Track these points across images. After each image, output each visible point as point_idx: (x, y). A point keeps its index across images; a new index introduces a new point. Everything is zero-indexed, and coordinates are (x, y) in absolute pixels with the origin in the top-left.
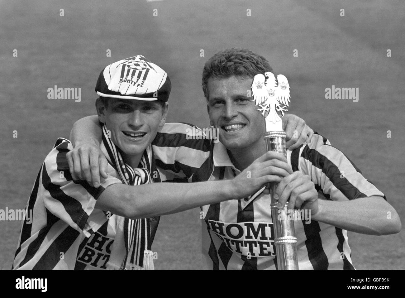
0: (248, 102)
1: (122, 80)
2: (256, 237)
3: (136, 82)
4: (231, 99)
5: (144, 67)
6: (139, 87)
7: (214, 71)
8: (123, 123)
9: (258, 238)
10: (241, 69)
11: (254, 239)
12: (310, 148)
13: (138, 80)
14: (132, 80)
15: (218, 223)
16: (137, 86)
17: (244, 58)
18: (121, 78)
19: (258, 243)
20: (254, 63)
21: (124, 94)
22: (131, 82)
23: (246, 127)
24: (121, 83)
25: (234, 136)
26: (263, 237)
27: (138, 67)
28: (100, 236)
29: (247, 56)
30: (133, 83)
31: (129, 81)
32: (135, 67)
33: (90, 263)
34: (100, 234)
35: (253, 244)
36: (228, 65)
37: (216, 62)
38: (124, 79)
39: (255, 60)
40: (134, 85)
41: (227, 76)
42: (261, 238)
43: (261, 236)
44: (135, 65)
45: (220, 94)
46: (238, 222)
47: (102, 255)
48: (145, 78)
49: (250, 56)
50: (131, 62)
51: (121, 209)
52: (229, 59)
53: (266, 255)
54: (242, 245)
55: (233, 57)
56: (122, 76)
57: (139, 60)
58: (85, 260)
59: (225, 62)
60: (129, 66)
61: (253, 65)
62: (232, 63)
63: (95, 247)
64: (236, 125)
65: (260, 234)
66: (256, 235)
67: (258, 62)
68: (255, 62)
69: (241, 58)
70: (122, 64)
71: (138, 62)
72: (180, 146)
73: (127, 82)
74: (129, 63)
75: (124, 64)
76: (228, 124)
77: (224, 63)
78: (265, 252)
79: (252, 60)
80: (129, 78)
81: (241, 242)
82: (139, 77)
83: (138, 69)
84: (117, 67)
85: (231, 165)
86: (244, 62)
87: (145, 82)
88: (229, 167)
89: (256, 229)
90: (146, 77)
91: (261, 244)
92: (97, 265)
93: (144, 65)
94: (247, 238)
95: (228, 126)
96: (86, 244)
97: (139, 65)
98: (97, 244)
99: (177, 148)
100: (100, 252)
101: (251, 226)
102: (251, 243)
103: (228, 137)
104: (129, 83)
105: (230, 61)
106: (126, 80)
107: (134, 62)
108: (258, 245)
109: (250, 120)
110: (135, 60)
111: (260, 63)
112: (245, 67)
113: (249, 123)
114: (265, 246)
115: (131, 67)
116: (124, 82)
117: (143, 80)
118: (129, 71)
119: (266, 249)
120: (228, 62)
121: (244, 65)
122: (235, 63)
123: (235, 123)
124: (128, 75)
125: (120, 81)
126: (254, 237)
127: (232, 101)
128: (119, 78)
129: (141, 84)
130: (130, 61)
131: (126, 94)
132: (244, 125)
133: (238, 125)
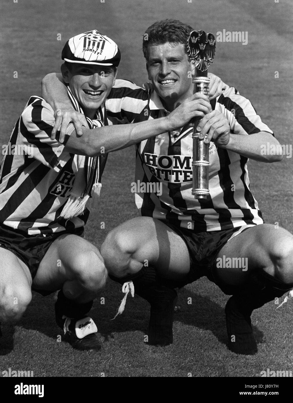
0: (179, 62)
1: (85, 49)
2: (182, 168)
3: (96, 51)
4: (166, 60)
5: (101, 39)
6: (99, 54)
7: (153, 38)
8: (85, 83)
9: (184, 168)
10: (174, 37)
11: (180, 169)
12: (225, 97)
13: (97, 49)
14: (93, 49)
15: (152, 156)
16: (98, 54)
17: (176, 28)
18: (84, 47)
19: (183, 172)
20: (183, 32)
21: (88, 60)
22: (92, 50)
23: (177, 82)
24: (85, 52)
25: (168, 88)
26: (188, 167)
27: (96, 39)
28: (69, 174)
29: (179, 26)
30: (94, 52)
31: (91, 50)
32: (94, 39)
33: (60, 195)
34: (69, 173)
35: (179, 173)
36: (164, 34)
37: (154, 31)
38: (86, 48)
39: (185, 30)
40: (95, 53)
41: (163, 42)
42: (186, 168)
43: (186, 167)
44: (94, 37)
45: (158, 56)
46: (168, 155)
47: (69, 188)
48: (102, 48)
49: (181, 26)
50: (90, 36)
51: (83, 150)
52: (164, 29)
53: (189, 181)
54: (170, 174)
55: (167, 27)
56: (85, 46)
57: (96, 34)
58: (56, 193)
59: (162, 31)
60: (89, 39)
61: (183, 33)
62: (167, 32)
63: (64, 183)
64: (170, 81)
65: (185, 165)
66: (182, 166)
67: (187, 31)
68: (185, 31)
69: (174, 28)
70: (84, 37)
71: (96, 35)
72: (125, 97)
73: (90, 51)
74: (89, 36)
75: (85, 36)
76: (164, 79)
77: (160, 33)
78: (188, 178)
79: (182, 30)
80: (91, 47)
81: (170, 171)
82: (98, 47)
83: (96, 41)
84: (80, 39)
85: (163, 108)
86: (176, 31)
87: (103, 50)
88: (161, 110)
89: (182, 161)
90: (104, 47)
91: (185, 172)
92: (65, 196)
93: (101, 37)
94: (174, 168)
95: (163, 81)
96: (58, 181)
97: (97, 38)
98: (66, 181)
99: (123, 98)
100: (68, 186)
101: (179, 158)
102: (177, 172)
103: (163, 89)
104: (91, 51)
105: (165, 30)
106: (89, 49)
107: (92, 35)
108: (183, 174)
109: (180, 76)
110: (93, 34)
111: (188, 31)
112: (177, 35)
113: (179, 79)
114: (188, 174)
115: (91, 39)
116: (87, 50)
117: (101, 49)
118: (90, 42)
119: (189, 176)
120: (164, 31)
121: (176, 34)
122: (169, 32)
123: (169, 79)
124: (90, 45)
125: (83, 50)
126: (180, 167)
127: (167, 61)
128: (83, 48)
129: (100, 53)
130: (89, 34)
131: (90, 60)
132: (175, 80)
133: (172, 80)
